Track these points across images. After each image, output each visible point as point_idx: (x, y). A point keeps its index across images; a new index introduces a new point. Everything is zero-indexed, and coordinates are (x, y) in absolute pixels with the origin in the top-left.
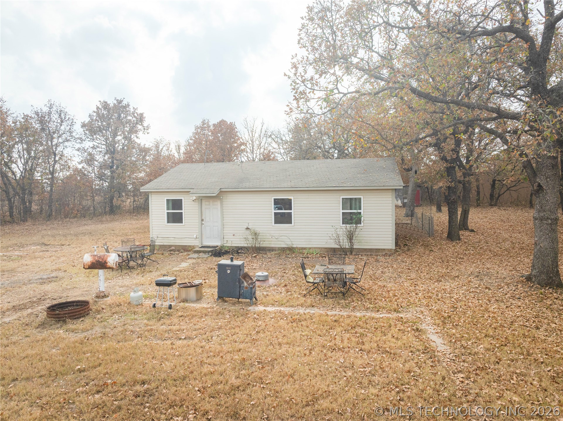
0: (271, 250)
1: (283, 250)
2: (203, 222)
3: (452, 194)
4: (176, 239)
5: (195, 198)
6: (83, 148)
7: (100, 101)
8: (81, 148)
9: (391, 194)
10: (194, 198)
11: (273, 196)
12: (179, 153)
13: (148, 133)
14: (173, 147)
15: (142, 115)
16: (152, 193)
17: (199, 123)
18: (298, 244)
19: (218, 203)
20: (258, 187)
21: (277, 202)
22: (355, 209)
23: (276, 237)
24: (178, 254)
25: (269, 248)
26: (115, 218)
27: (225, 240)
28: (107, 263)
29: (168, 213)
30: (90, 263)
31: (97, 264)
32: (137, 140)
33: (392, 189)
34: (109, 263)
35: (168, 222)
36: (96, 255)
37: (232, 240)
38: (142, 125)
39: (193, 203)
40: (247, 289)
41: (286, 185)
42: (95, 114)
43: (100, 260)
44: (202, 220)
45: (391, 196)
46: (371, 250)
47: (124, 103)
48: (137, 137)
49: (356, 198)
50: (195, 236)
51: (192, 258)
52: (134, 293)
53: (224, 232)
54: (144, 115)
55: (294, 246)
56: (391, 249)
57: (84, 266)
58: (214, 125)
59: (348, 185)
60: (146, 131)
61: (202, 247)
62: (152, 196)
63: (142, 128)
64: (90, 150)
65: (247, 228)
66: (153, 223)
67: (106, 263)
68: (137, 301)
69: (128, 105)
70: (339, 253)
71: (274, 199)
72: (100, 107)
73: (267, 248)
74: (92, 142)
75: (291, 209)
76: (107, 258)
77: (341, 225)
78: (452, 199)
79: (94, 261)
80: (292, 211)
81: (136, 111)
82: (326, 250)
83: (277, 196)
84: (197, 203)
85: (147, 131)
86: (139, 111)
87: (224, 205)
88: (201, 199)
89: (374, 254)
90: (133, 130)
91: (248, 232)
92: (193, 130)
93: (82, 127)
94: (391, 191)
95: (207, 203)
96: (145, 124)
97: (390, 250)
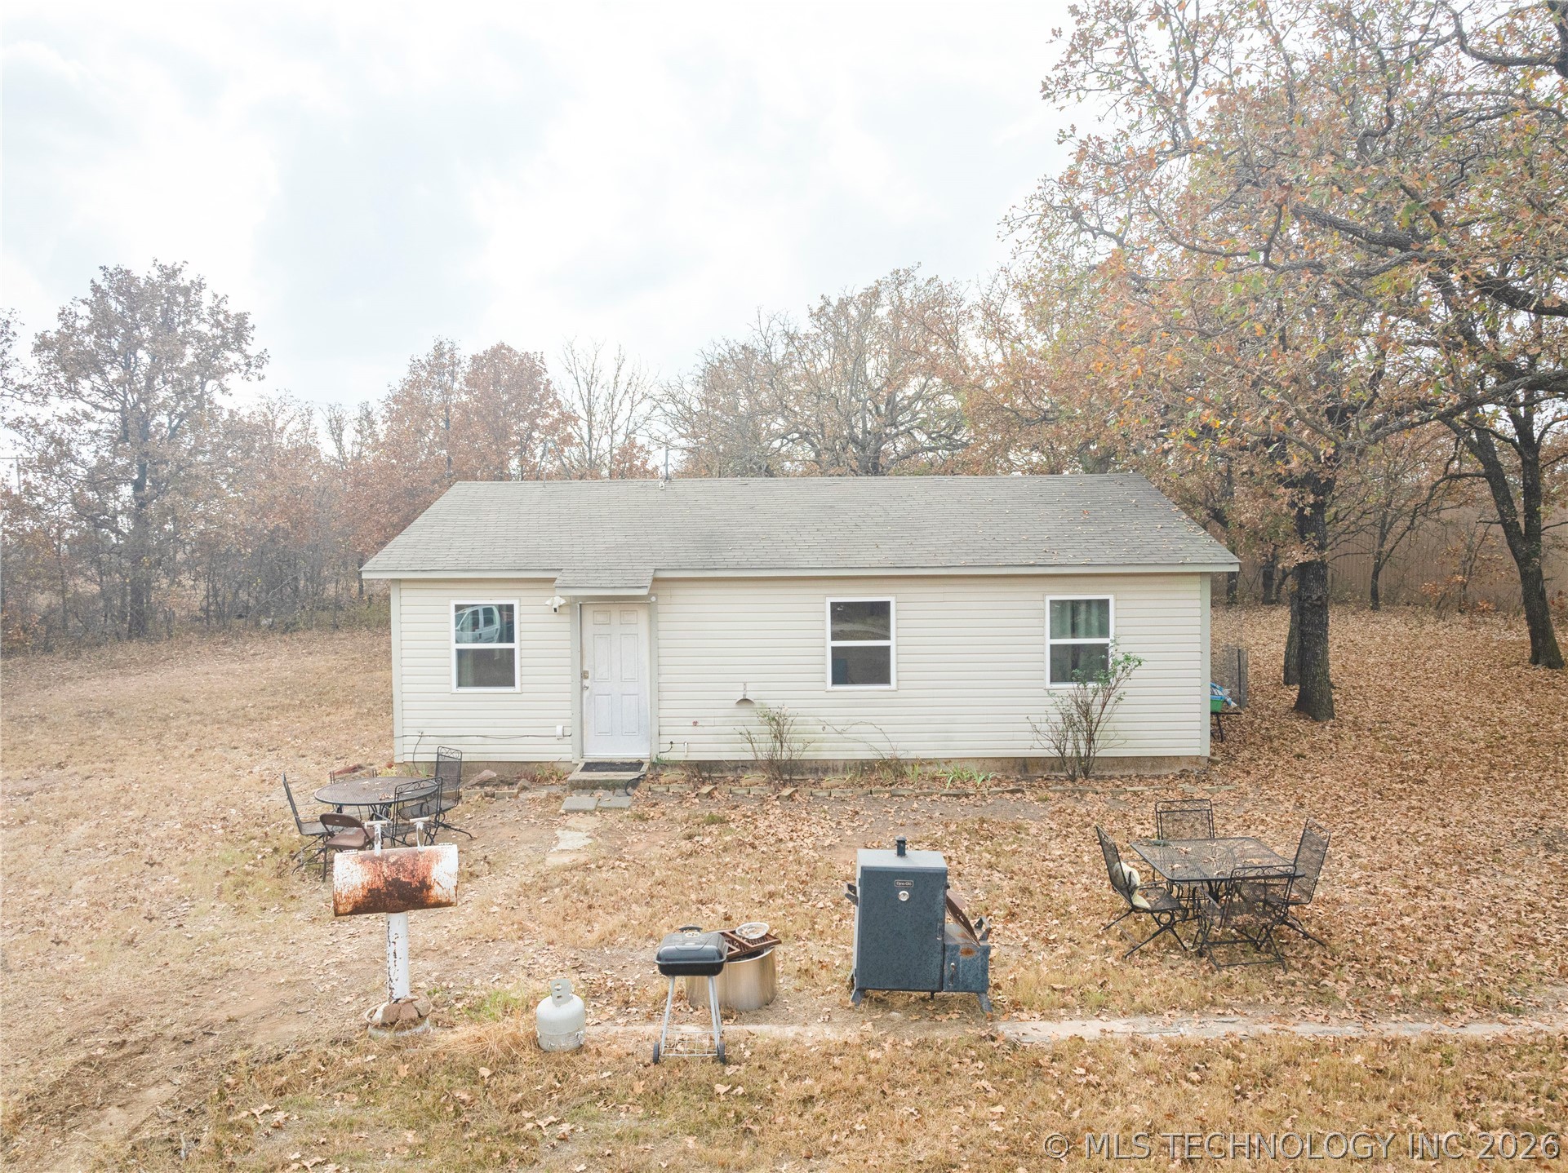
0: (822, 768)
1: (865, 768)
2: (586, 682)
3: (1313, 584)
4: (489, 741)
5: (563, 602)
6: (34, 420)
7: (104, 268)
8: (26, 420)
9: (1198, 587)
10: (559, 601)
11: (830, 595)
12: (339, 441)
13: (260, 379)
14: (320, 423)
15: (242, 319)
16: (403, 585)
17: (424, 351)
18: (912, 745)
19: (641, 618)
20: (781, 564)
21: (843, 613)
22: (1088, 634)
23: (839, 728)
24: (516, 797)
25: (814, 765)
26: (157, 653)
27: (666, 739)
28: (429, 888)
29: (460, 653)
30: (360, 894)
31: (389, 894)
32: (219, 399)
33: (1201, 574)
34: (436, 887)
35: (460, 685)
36: (381, 859)
37: (688, 738)
38: (240, 350)
39: (554, 617)
40: (969, 958)
41: (871, 558)
42: (84, 311)
43: (401, 876)
44: (584, 675)
45: (1198, 596)
46: (1137, 761)
47: (184, 279)
48: (224, 390)
49: (1088, 602)
50: (559, 730)
51: (577, 811)
52: (557, 1005)
53: (663, 713)
54: (250, 321)
55: (902, 755)
56: (1198, 757)
57: (337, 904)
58: (475, 359)
59: (1072, 558)
60: (253, 369)
61: (589, 767)
62: (404, 593)
63: (242, 362)
64: (57, 427)
65: (745, 701)
66: (406, 688)
67: (425, 886)
68: (570, 1034)
69: (200, 286)
70: (1039, 773)
71: (832, 604)
72: (105, 286)
73: (808, 765)
74: (71, 401)
75: (888, 638)
76: (428, 868)
77: (1048, 685)
78: (1314, 597)
79: (379, 883)
80: (891, 643)
81: (223, 306)
82: (999, 764)
83: (841, 595)
84: (567, 619)
85: (258, 371)
86: (233, 308)
87: (661, 626)
88: (579, 607)
89: (1147, 774)
90: (208, 367)
91: (745, 712)
92: (404, 373)
93: (38, 349)
94: (1198, 578)
95: (600, 618)
96: (252, 350)
97: (1196, 759)
